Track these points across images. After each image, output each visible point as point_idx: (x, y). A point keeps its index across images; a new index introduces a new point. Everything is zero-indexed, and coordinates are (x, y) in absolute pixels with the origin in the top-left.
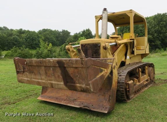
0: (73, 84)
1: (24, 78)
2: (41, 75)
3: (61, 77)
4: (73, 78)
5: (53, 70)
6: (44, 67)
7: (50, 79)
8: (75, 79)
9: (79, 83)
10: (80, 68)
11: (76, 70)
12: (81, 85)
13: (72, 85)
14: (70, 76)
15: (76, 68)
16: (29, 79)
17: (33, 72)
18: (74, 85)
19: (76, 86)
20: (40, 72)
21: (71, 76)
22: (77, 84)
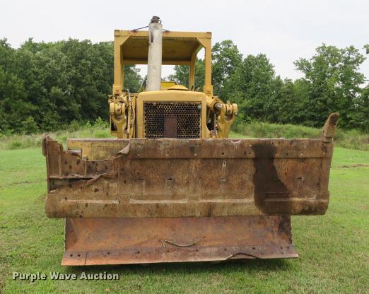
0: (283, 200)
1: (89, 201)
2: (175, 187)
3: (251, 184)
4: (285, 183)
5: (230, 168)
6: (199, 162)
7: (209, 193)
8: (290, 186)
9: (301, 195)
10: (314, 160)
11: (300, 165)
12: (305, 199)
13: (281, 202)
14: (280, 181)
15: (303, 159)
16: (116, 202)
17: (140, 180)
18: (287, 200)
19: (292, 202)
20: (173, 177)
21: (283, 179)
22: (295, 197)
